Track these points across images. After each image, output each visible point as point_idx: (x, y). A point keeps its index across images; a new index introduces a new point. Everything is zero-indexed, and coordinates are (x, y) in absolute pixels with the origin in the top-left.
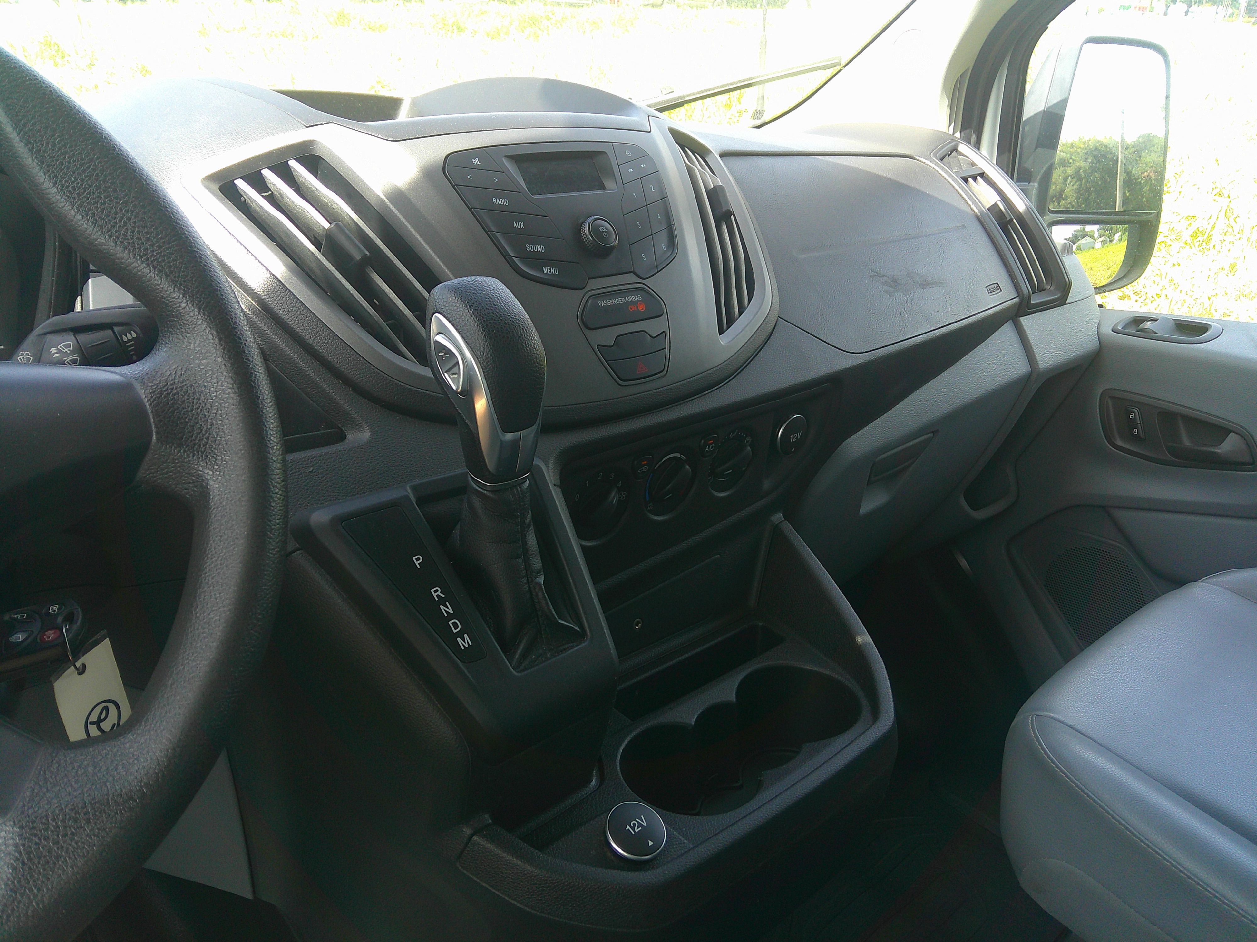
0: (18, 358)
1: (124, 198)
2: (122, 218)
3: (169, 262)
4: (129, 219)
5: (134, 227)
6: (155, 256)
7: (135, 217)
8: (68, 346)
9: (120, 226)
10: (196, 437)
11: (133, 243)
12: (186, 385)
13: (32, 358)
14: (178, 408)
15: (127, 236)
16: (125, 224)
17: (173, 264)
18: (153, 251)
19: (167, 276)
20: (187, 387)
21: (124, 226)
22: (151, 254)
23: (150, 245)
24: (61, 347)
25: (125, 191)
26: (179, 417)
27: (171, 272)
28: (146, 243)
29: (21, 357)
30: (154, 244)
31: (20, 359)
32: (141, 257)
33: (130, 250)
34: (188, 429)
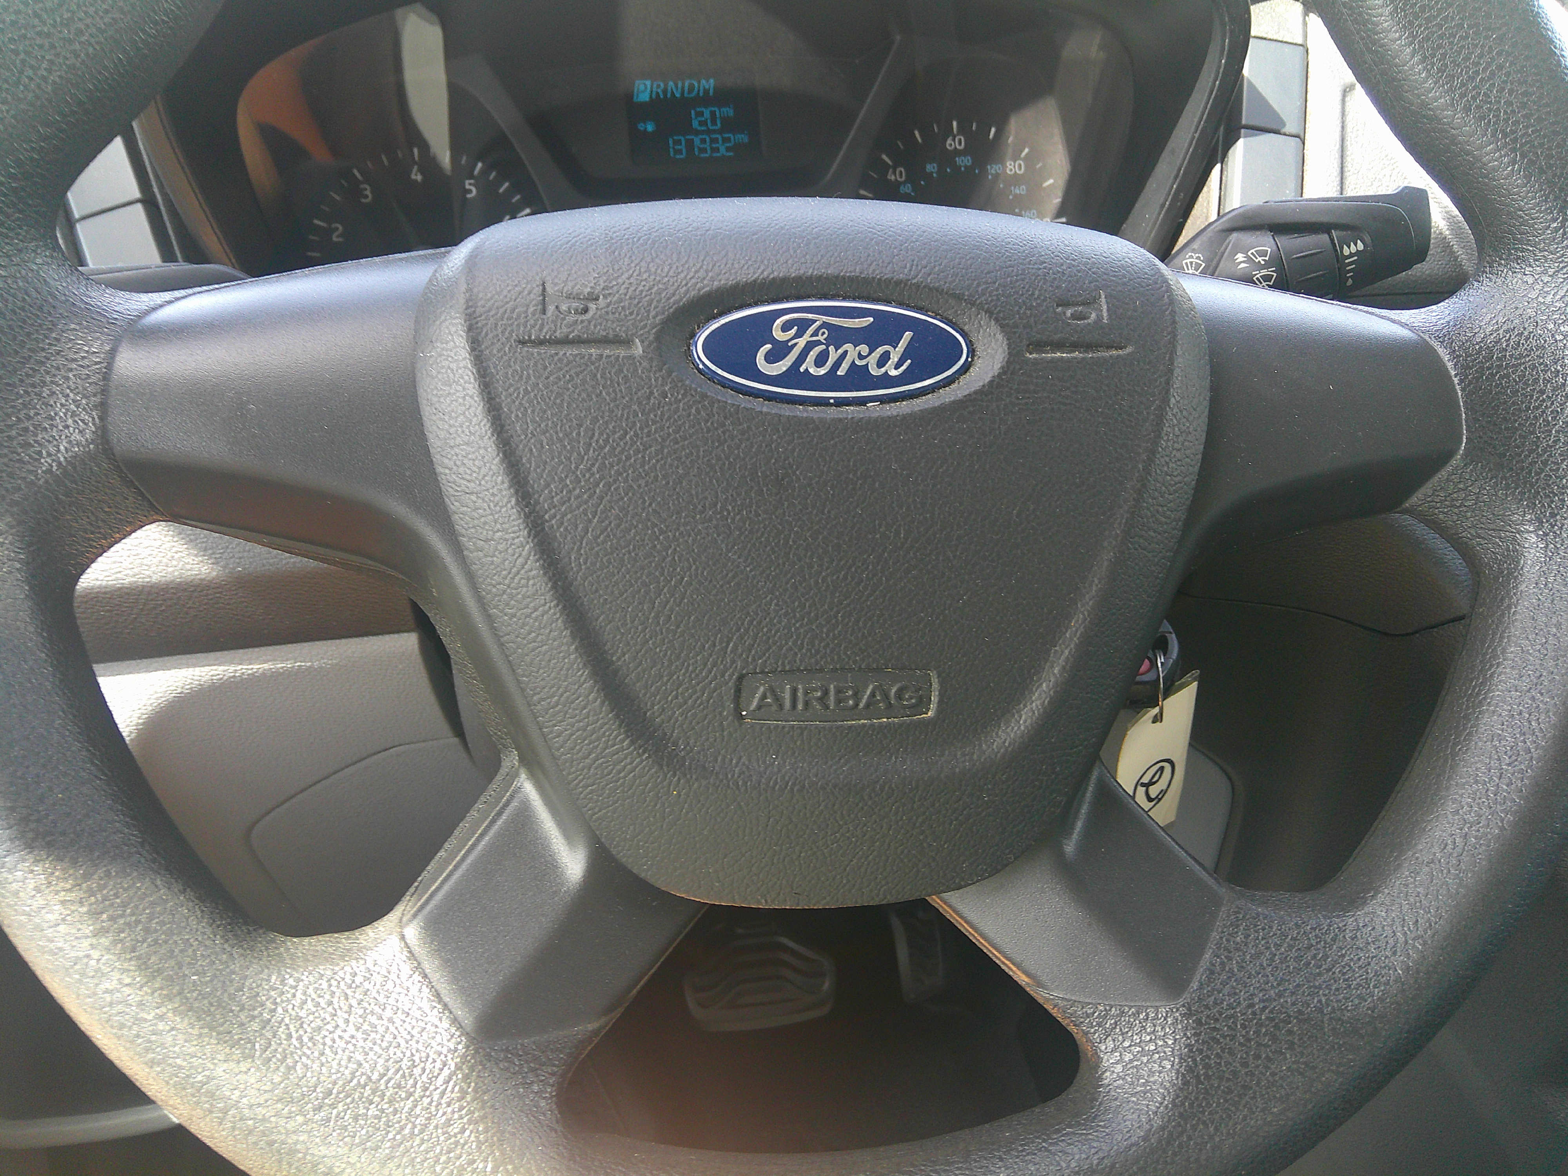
0: (1184, 262)
1: (1499, 29)
2: (1489, 64)
3: (1549, 149)
4: (1500, 67)
5: (1505, 82)
6: (1530, 135)
7: (1512, 63)
8: (1263, 254)
9: (1482, 79)
10: (1527, 457)
11: (1498, 109)
12: (1524, 363)
13: (1204, 265)
14: (1505, 403)
15: (1489, 97)
16: (1493, 74)
17: (1557, 152)
18: (1527, 127)
19: (1542, 171)
20: (1525, 368)
21: (1489, 79)
22: (1523, 132)
23: (1523, 116)
24: (1252, 254)
25: (1505, 16)
26: (1505, 419)
27: (1550, 166)
28: (1519, 112)
29: (1188, 261)
30: (1532, 115)
31: (1186, 264)
32: (1505, 135)
33: (1489, 121)
34: (1516, 440)
